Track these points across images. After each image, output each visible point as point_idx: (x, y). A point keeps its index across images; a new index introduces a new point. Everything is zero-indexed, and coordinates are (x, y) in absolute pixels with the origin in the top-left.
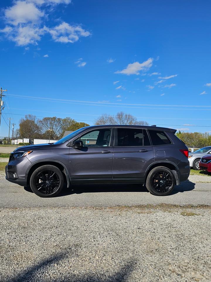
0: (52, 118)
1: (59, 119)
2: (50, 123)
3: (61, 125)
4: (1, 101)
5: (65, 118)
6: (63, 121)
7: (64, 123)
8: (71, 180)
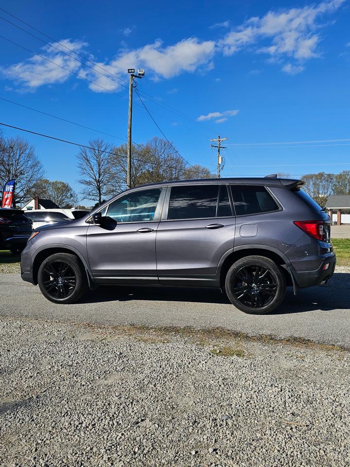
0: (316, 176)
1: (329, 175)
2: (314, 184)
3: (334, 185)
4: (219, 156)
5: (341, 172)
6: (336, 178)
7: (339, 182)
8: (92, 278)
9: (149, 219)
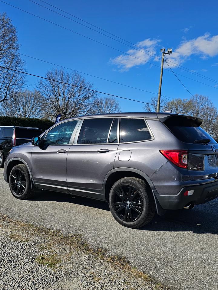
8: (34, 183)
9: (66, 143)
